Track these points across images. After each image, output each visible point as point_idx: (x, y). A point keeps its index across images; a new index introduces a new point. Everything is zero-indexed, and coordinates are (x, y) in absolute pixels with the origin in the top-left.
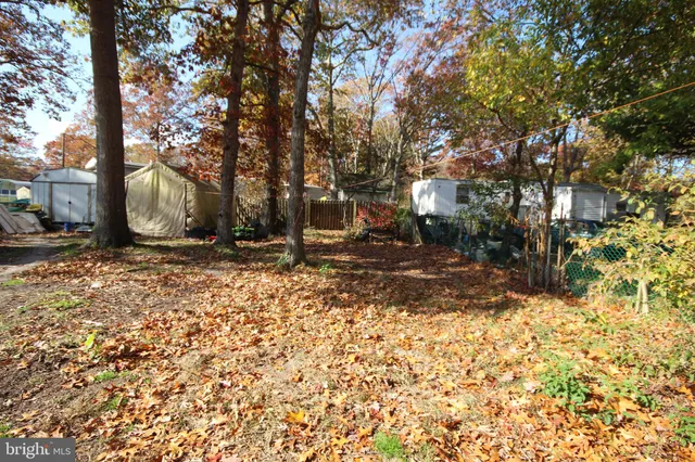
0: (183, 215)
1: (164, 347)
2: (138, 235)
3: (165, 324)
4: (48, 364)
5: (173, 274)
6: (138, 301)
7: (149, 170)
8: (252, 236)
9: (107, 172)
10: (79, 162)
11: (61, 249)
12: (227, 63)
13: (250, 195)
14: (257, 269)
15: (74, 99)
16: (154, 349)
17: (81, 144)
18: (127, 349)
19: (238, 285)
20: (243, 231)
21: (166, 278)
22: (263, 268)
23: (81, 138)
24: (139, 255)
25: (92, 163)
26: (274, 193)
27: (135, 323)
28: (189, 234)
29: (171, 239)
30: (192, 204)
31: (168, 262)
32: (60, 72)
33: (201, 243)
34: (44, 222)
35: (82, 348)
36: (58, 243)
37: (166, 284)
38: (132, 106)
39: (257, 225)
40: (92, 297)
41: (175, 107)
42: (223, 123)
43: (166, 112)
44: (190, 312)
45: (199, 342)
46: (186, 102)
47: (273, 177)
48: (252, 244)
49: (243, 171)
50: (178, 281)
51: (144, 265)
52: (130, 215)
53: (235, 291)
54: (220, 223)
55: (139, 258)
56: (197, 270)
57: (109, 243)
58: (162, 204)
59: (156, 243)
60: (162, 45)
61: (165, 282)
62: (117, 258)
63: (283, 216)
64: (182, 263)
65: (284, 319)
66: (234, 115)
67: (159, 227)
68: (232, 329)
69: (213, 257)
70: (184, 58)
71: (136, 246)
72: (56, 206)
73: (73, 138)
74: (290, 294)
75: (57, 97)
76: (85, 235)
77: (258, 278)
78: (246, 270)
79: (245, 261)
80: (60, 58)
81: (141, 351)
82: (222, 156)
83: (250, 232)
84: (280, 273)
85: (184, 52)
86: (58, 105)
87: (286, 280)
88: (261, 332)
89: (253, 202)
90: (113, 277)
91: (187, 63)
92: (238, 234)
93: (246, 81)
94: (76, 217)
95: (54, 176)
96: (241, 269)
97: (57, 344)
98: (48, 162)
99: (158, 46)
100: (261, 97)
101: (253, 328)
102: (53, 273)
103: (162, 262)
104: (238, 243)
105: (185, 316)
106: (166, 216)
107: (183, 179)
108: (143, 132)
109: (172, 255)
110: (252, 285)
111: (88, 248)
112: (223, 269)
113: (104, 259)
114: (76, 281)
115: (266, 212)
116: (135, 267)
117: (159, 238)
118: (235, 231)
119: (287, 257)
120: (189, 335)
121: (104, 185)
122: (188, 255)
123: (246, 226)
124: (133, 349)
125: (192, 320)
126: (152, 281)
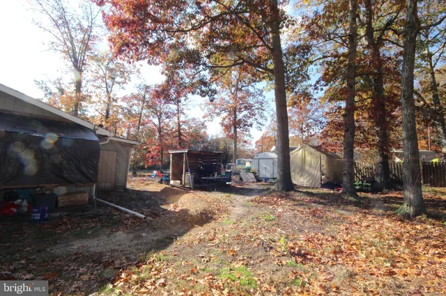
0: (319, 174)
1: (320, 256)
2: (296, 185)
3: (319, 241)
4: (265, 248)
5: (317, 210)
6: (301, 223)
7: (300, 149)
8: (370, 189)
9: (282, 152)
10: (267, 149)
11: (263, 190)
12: (343, 80)
13: (366, 160)
14: (379, 215)
15: (266, 120)
16: (314, 256)
17: (268, 140)
18: (300, 251)
19: (364, 224)
20: (362, 185)
21: (314, 211)
22: (384, 215)
23: (268, 138)
24: (298, 196)
25: (274, 148)
26: (386, 158)
27: (301, 236)
28: (323, 186)
29: (313, 188)
30: (324, 167)
31: (313, 202)
32: (262, 109)
33: (332, 192)
34: (256, 177)
35: (278, 244)
36: (262, 187)
37: (314, 215)
38: (291, 117)
39: (373, 181)
40: (279, 216)
41: (310, 113)
42: (344, 115)
43: (306, 117)
44: (333, 237)
45: (343, 260)
46: (317, 109)
47: (384, 146)
48: (369, 195)
49: (360, 144)
50: (321, 214)
51: (301, 202)
52: (292, 174)
53: (363, 228)
54: (345, 179)
55: (298, 198)
56: (332, 209)
57: (283, 188)
58: (307, 168)
59: (305, 190)
60: (304, 83)
61: (314, 214)
62: (287, 197)
63: (395, 175)
64: (322, 203)
65: (415, 261)
66: (351, 109)
67: (305, 181)
68: (367, 258)
69: (342, 202)
70: (318, 85)
71: (296, 191)
72: (261, 170)
73: (265, 138)
74: (416, 240)
75: (260, 120)
76: (272, 184)
77: (382, 222)
78: (368, 213)
79: (367, 207)
80: (261, 103)
81: (308, 254)
82: (344, 136)
83: (367, 186)
84: (401, 220)
85: (318, 82)
86: (261, 124)
87: (409, 227)
88: (394, 266)
89: (368, 165)
90: (287, 207)
91: (320, 88)
92: (358, 187)
93: (357, 86)
94: (268, 175)
95: (261, 156)
96: (365, 213)
97: (268, 238)
98: (256, 149)
99: (302, 84)
100: (370, 93)
101: (385, 261)
102: (262, 202)
103: (310, 201)
104: (358, 194)
105: (330, 239)
106: (310, 174)
107: (319, 153)
108: (295, 130)
109: (315, 198)
110: (377, 226)
111: (274, 191)
112: (351, 211)
113: (282, 197)
114: (271, 207)
115: (379, 172)
116: (296, 203)
117: (306, 188)
118: (355, 185)
119: (406, 208)
120: (335, 252)
121: (281, 158)
122: (325, 199)
123: (363, 182)
124: (303, 252)
125: (336, 243)
126: (307, 213)
